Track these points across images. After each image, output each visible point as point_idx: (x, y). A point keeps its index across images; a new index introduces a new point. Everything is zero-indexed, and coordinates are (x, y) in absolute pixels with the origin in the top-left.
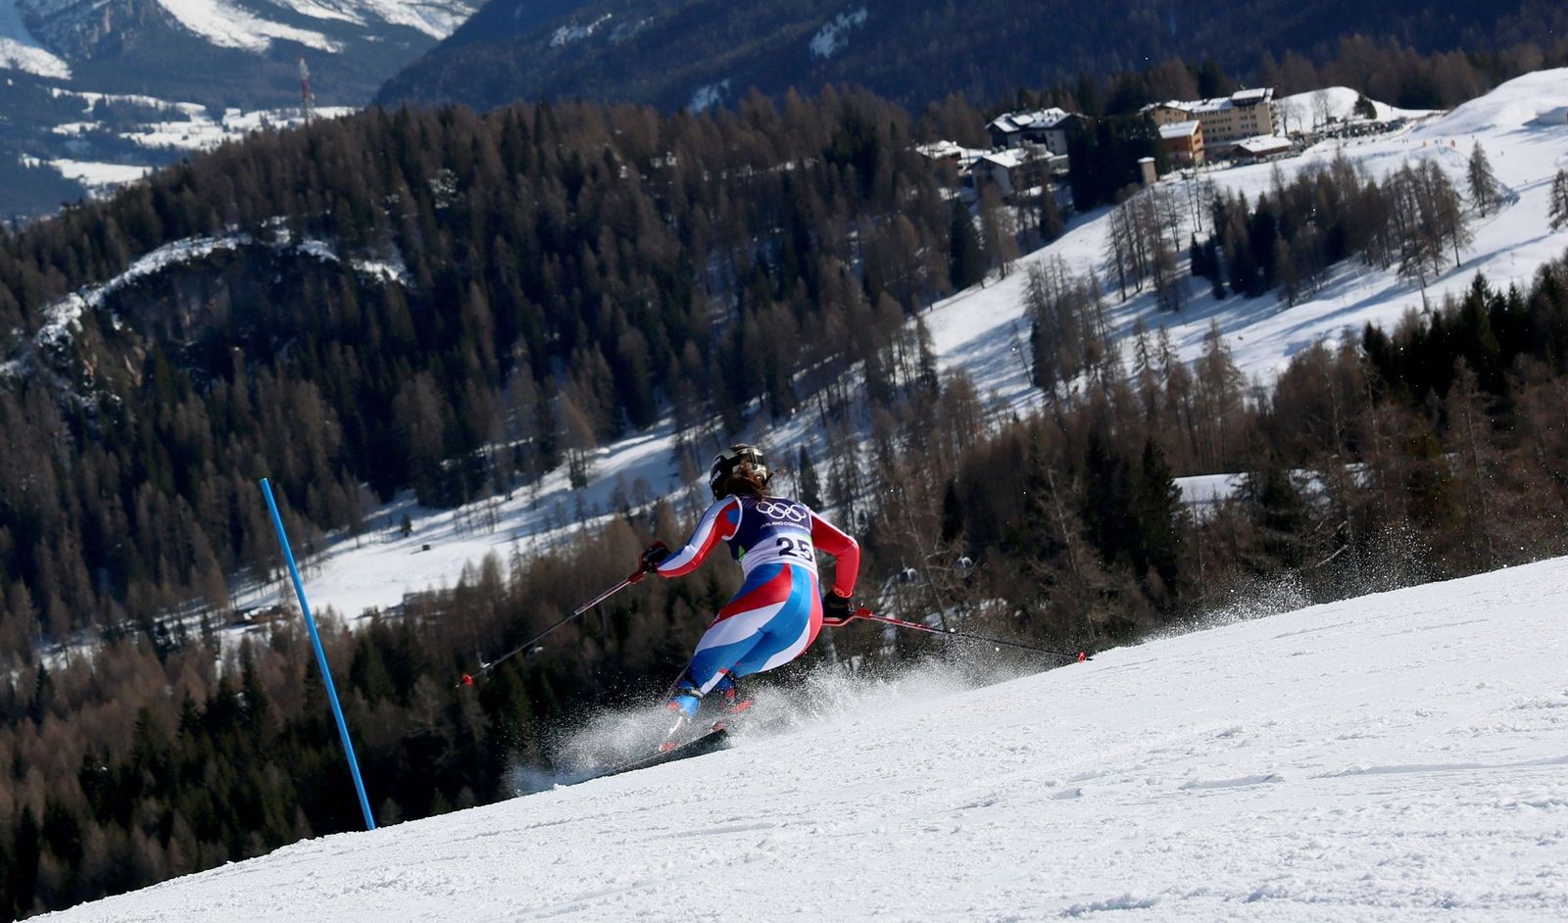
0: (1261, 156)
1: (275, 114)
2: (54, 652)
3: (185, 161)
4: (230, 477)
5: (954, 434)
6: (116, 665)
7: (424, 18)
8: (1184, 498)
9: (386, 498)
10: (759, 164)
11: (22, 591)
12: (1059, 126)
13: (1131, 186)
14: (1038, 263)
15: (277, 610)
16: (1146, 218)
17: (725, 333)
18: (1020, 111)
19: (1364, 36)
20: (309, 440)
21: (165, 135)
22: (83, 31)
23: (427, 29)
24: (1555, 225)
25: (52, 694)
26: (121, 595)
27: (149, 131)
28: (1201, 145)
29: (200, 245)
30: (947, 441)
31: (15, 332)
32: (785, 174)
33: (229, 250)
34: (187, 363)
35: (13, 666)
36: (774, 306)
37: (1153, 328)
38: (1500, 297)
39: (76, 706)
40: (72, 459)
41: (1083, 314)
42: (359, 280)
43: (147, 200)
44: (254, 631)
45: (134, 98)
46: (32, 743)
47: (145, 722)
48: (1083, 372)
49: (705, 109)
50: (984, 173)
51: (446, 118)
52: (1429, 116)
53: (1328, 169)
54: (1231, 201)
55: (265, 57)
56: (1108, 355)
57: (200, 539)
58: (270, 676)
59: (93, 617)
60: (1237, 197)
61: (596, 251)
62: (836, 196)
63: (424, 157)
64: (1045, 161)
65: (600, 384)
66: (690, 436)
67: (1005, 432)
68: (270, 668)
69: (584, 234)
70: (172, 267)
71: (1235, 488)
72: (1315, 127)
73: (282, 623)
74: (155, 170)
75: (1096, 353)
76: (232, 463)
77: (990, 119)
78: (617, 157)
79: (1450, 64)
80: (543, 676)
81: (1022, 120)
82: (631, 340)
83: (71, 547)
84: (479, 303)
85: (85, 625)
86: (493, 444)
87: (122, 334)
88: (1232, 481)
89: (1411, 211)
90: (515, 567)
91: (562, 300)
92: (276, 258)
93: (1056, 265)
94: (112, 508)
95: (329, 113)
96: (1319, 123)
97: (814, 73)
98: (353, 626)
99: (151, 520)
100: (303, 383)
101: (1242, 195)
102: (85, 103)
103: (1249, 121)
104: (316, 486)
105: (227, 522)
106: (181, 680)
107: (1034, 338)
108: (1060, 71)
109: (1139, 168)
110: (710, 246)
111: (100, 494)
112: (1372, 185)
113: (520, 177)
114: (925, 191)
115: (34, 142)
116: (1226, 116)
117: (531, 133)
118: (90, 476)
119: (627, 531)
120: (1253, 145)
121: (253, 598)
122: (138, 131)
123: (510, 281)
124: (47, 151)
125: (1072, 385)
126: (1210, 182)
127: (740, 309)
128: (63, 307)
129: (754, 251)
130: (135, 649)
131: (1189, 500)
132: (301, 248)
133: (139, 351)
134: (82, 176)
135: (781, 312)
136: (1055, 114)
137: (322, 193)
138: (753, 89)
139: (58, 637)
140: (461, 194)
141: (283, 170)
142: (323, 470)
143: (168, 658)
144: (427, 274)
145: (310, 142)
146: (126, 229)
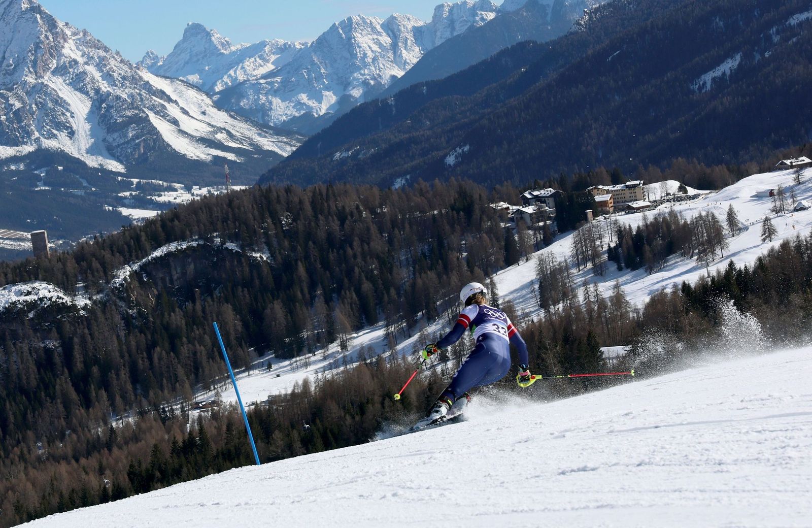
0: (638, 209)
1: (214, 188)
2: (117, 420)
3: (175, 208)
4: (194, 345)
6: (143, 425)
7: (279, 147)
8: (604, 356)
9: (261, 354)
10: (423, 211)
11: (103, 393)
12: (551, 196)
13: (582, 222)
14: (542, 255)
15: (213, 402)
16: (589, 236)
17: (407, 284)
18: (535, 189)
19: (682, 158)
20: (228, 329)
21: (166, 197)
22: (131, 152)
23: (280, 152)
24: (764, 240)
25: (116, 438)
26: (146, 396)
27: (160, 196)
28: (612, 204)
29: (181, 245)
31: (101, 282)
32: (434, 216)
33: (194, 247)
34: (175, 296)
35: (99, 426)
36: (429, 272)
37: (591, 283)
38: (740, 270)
39: (127, 443)
40: (126, 336)
41: (561, 277)
42: (250, 260)
43: (159, 223)
44: (204, 411)
45: (153, 181)
46: (107, 459)
47: (156, 450)
48: (561, 302)
49: (399, 187)
50: (520, 216)
52: (710, 193)
53: (667, 215)
54: (625, 229)
55: (210, 164)
56: (572, 295)
57: (181, 371)
58: (211, 431)
59: (134, 405)
60: (628, 227)
61: (352, 249)
62: (456, 226)
63: (278, 207)
64: (545, 211)
65: (353, 305)
66: (392, 328)
67: (528, 327)
68: (210, 427)
69: (348, 241)
70: (169, 254)
71: (626, 352)
72: (661, 197)
73: (216, 408)
74: (162, 212)
75: (567, 294)
76: (194, 339)
77: (522, 193)
78: (362, 208)
79: (719, 170)
80: (328, 431)
81: (536, 193)
82: (367, 286)
83: (125, 374)
84: (301, 270)
85: (131, 409)
86: (307, 332)
87: (147, 283)
88: (625, 349)
89: (702, 234)
90: (317, 384)
91: (337, 269)
92: (214, 251)
93: (550, 255)
94: (143, 358)
95: (237, 188)
96: (663, 195)
97: (446, 172)
98: (247, 409)
99: (159, 363)
100: (226, 304)
101: (630, 226)
102: (133, 185)
103: (633, 195)
105: (192, 364)
106: (172, 432)
107: (540, 288)
108: (552, 173)
109: (586, 214)
110: (401, 247)
111: (138, 352)
112: (686, 222)
113: (320, 216)
114: (494, 223)
115: (110, 200)
116: (623, 192)
117: (325, 197)
118: (133, 343)
119: (365, 369)
120: (635, 205)
121: (202, 397)
122: (155, 196)
123: (315, 261)
124: (115, 204)
125: (557, 307)
126: (616, 220)
127: (414, 274)
128: (122, 271)
129: (420, 249)
130: (152, 419)
131: (607, 356)
132: (225, 246)
134: (130, 215)
135: (432, 275)
136: (550, 191)
137: (234, 223)
138: (420, 179)
139: (117, 413)
140: (294, 223)
141: (218, 212)
142: (234, 342)
143: (166, 423)
144: (279, 258)
145: (229, 200)
146: (150, 237)
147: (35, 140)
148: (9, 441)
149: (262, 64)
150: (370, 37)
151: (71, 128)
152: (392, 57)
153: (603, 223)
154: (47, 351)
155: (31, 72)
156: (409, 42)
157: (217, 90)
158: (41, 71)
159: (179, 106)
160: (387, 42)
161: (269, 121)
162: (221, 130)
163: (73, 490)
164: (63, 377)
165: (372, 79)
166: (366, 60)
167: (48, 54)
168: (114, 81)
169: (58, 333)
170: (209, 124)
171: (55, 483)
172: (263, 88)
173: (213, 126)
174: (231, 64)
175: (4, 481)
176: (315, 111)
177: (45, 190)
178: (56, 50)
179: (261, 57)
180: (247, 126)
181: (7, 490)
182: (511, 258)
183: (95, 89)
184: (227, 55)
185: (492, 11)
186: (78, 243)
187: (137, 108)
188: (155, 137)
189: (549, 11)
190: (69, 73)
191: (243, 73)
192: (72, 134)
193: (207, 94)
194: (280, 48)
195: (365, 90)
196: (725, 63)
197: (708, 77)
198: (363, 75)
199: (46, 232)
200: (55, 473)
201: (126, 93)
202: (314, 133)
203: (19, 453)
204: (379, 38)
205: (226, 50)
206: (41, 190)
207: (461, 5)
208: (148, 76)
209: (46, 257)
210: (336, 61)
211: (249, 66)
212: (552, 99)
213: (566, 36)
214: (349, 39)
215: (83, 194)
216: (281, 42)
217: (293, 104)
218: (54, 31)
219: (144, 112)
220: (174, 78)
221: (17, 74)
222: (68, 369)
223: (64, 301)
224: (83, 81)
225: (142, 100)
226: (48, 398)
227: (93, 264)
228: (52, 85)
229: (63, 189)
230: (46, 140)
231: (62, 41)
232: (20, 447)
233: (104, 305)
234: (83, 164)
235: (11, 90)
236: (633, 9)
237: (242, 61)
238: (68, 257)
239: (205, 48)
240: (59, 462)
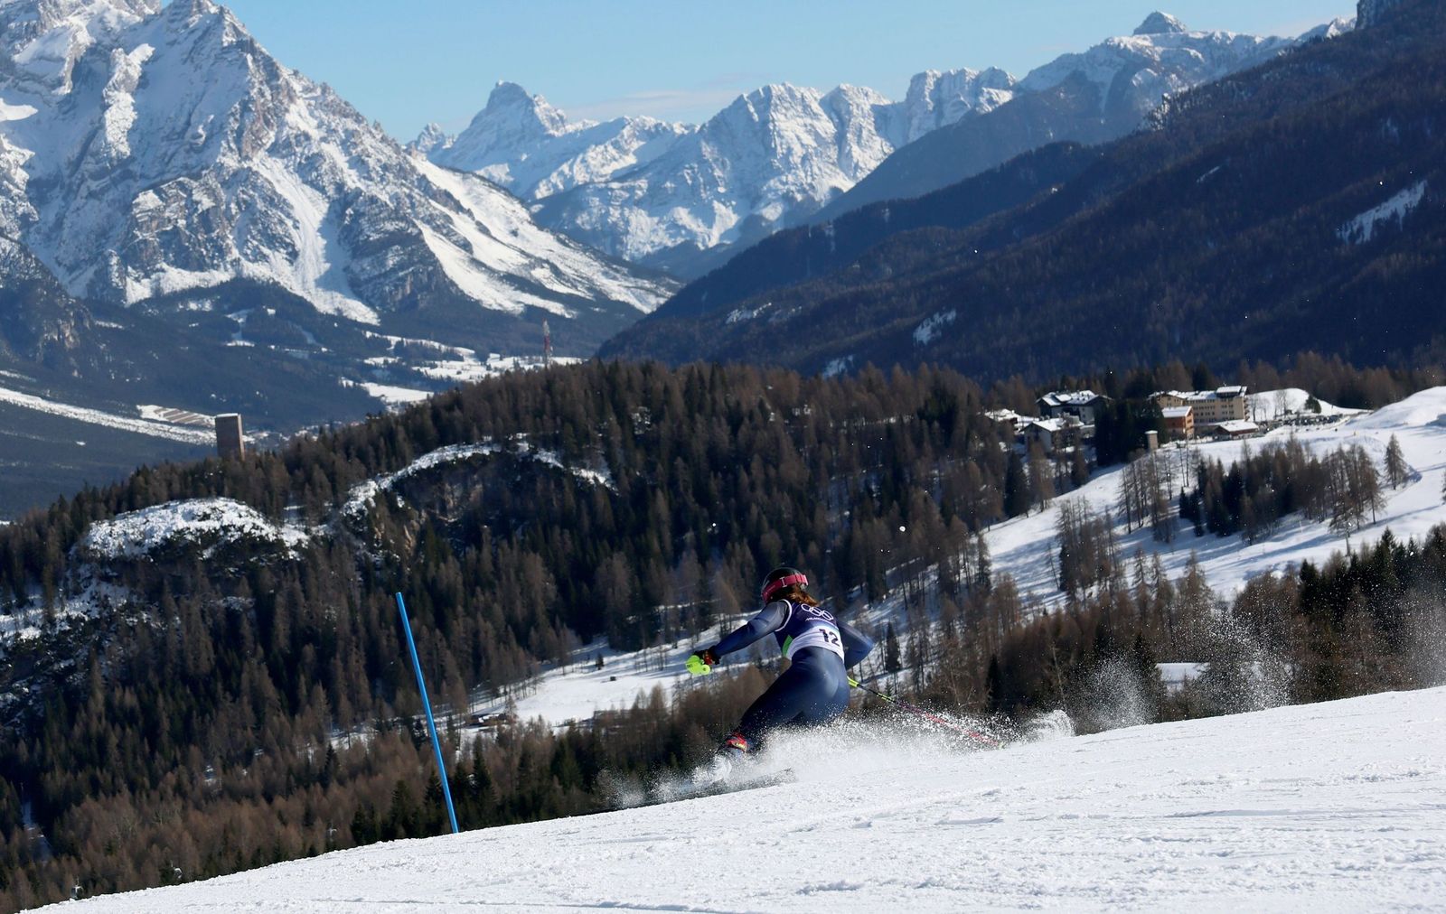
0: (1236, 434)
1: (524, 359)
2: (341, 736)
3: (457, 389)
4: (475, 618)
5: (1000, 621)
6: (383, 748)
7: (636, 297)
8: (1163, 678)
9: (586, 642)
10: (871, 417)
11: (320, 692)
12: (1090, 404)
13: (1139, 450)
14: (1068, 501)
15: (502, 717)
16: (1149, 474)
17: (838, 535)
18: (1062, 391)
19: (1315, 352)
20: (533, 595)
21: (445, 370)
22: (391, 292)
23: (638, 305)
25: (337, 766)
26: (390, 699)
27: (433, 367)
28: (1192, 424)
29: (464, 450)
30: (995, 626)
31: (326, 504)
32: (889, 426)
33: (484, 455)
34: (450, 535)
35: (310, 745)
36: (875, 520)
37: (1148, 553)
38: (1401, 547)
39: (353, 776)
40: (362, 598)
41: (1099, 539)
42: (577, 483)
43: (429, 412)
44: (485, 731)
45: (424, 342)
46: (319, 801)
47: (401, 791)
48: (1096, 582)
49: (835, 375)
50: (1033, 434)
51: (647, 370)
52: (1359, 414)
53: (1283, 447)
54: (1211, 466)
55: (520, 318)
56: (1115, 572)
57: (450, 661)
58: (493, 762)
59: (369, 714)
60: (1216, 463)
61: (749, 473)
62: (925, 444)
63: (629, 397)
64: (1078, 428)
65: (746, 569)
67: (1036, 620)
68: (495, 758)
69: (742, 458)
70: (443, 465)
71: (1199, 673)
72: (1276, 416)
73: (505, 726)
74: (436, 394)
75: (1106, 570)
76: (477, 608)
77: (1039, 395)
78: (769, 407)
79: (1377, 377)
81: (1063, 398)
82: (770, 539)
83: (357, 661)
84: (661, 504)
85: (364, 719)
86: (666, 605)
87: (404, 511)
88: (1198, 668)
89: (1342, 482)
90: (676, 697)
91: (722, 505)
92: (518, 463)
93: (1081, 504)
94: (388, 636)
95: (562, 361)
96: (1279, 413)
97: (915, 355)
98: (556, 732)
100: (532, 554)
101: (1219, 462)
102: (389, 344)
103: (1228, 409)
104: (536, 628)
105: (470, 651)
106: (430, 763)
107: (1062, 555)
108: (1093, 364)
109: (1146, 438)
110: (831, 472)
111: (380, 625)
112: (1315, 461)
113: (697, 415)
115: (350, 369)
116: (1212, 404)
117: (707, 385)
119: (756, 675)
120: (1230, 426)
121: (486, 708)
122: (425, 366)
123: (686, 490)
124: (358, 376)
125: (1088, 592)
126: (1197, 451)
127: (850, 520)
128: (362, 489)
129: (863, 480)
130: (399, 739)
131: (1167, 680)
132: (537, 457)
133: (415, 524)
134: (383, 396)
135: (880, 525)
136: (1088, 395)
137: (554, 418)
138: (870, 364)
139: (343, 726)
140: (654, 425)
141: (527, 400)
142: (542, 618)
143: (422, 748)
144: (625, 481)
145: (548, 381)
146: (412, 435)
147: (232, 263)
148: (159, 761)
149: (617, 156)
150: (798, 119)
151: (293, 246)
152: (834, 157)
153: (1174, 455)
154: (232, 615)
155: (231, 150)
156: (865, 133)
157: (539, 195)
158: (249, 149)
159: (473, 219)
160: (828, 131)
161: (622, 252)
162: (540, 262)
163: (259, 850)
164: (254, 661)
165: (798, 191)
166: (791, 159)
167: (262, 121)
168: (368, 172)
169: (250, 585)
170: (523, 252)
171: (231, 835)
172: (616, 196)
173: (528, 256)
174: (564, 154)
175: (147, 826)
176: (700, 239)
177: (244, 346)
178: (276, 115)
179: (616, 145)
180: (585, 259)
181: (152, 841)
182: (1016, 503)
183: (336, 183)
184: (559, 138)
185: (1007, 88)
186: (293, 438)
187: (404, 218)
188: (430, 268)
189: (1104, 93)
190: (295, 154)
191: (583, 169)
192: (293, 255)
193: (523, 202)
194: (649, 132)
195: (788, 208)
196: (1398, 197)
197: (1367, 219)
198: (784, 184)
199: (239, 417)
200: (231, 821)
201: (387, 193)
202: (696, 276)
203: (174, 781)
204: (816, 123)
205: (557, 130)
206: (237, 346)
207: (955, 76)
208: (424, 166)
209: (238, 458)
210: (740, 158)
211: (593, 159)
212: (1101, 242)
213: (1130, 137)
214: (765, 122)
215: (306, 356)
216: (651, 121)
217: (664, 227)
218: (274, 83)
219: (414, 226)
220: (468, 172)
221: (208, 152)
222: (262, 646)
223: (264, 533)
224: (317, 170)
225: (413, 206)
226: (228, 694)
227: (315, 474)
228: (264, 173)
229: (273, 347)
230: (250, 264)
231: (286, 101)
232: (176, 773)
233: (329, 544)
234: (309, 308)
235: (197, 177)
236: (1245, 98)
237: (583, 150)
238: (275, 460)
239: (523, 125)
240: (239, 802)
